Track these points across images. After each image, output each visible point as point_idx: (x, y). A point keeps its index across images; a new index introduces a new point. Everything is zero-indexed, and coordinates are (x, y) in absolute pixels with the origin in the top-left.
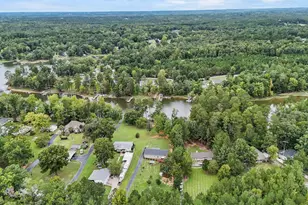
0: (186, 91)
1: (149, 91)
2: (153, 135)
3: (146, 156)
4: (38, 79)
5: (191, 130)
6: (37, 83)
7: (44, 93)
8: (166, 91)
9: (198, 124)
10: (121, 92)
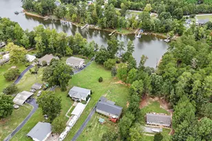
0: (167, 30)
1: (131, 26)
4: (42, 6)
6: (41, 9)
7: (46, 18)
8: (147, 28)
10: (105, 25)
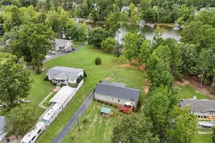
2: (122, 63)
3: (98, 96)
5: (184, 58)
8: (149, 17)
9: (198, 50)
